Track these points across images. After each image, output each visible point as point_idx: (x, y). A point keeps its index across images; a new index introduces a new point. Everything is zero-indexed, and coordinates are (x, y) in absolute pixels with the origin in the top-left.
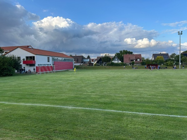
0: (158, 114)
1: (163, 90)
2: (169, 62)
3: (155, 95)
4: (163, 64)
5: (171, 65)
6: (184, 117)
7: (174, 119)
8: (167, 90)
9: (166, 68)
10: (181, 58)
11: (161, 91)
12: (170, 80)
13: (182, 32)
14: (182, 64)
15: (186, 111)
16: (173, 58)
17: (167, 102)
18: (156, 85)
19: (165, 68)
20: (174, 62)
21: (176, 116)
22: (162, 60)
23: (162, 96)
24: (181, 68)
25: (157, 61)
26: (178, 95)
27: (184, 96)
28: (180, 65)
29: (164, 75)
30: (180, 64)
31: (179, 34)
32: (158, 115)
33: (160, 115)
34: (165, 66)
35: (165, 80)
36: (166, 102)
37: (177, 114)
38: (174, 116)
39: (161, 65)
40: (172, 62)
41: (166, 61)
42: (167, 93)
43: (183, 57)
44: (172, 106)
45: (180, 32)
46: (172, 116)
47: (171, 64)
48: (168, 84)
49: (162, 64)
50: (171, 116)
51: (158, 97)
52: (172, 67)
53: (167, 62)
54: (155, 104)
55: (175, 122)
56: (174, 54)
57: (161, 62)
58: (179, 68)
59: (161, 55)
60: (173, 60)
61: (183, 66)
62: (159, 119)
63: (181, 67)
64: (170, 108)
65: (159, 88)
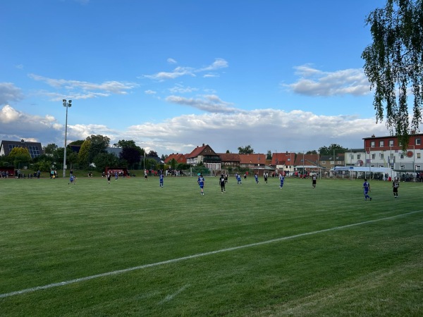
0: (14, 291)
1: (29, 230)
2: (41, 164)
3: (7, 246)
4: (28, 166)
5: (47, 170)
6: (74, 281)
7: (53, 293)
8: (36, 228)
9: (35, 175)
10: (67, 155)
11: (24, 233)
12: (44, 203)
13: (70, 101)
14: (68, 168)
15: (77, 268)
16: (51, 153)
17: (36, 257)
18: (9, 220)
19: (31, 176)
20: (52, 164)
21: (57, 284)
22: (26, 158)
23: (25, 244)
24: (66, 177)
25: (14, 159)
26: (61, 236)
27: (74, 236)
28: (64, 170)
29: (30, 192)
30: (65, 167)
31: (65, 105)
32: (15, 293)
33: (20, 292)
34: (33, 172)
35: (33, 203)
36: (34, 256)
37: (59, 278)
38: (53, 285)
39: (22, 168)
40: (48, 163)
41: (36, 160)
42: (37, 234)
43: (72, 154)
44: (48, 263)
45: (67, 102)
46: (49, 286)
47: (47, 166)
48: (39, 214)
49: (26, 167)
50: (46, 287)
51: (16, 249)
52: (49, 174)
53: (38, 163)
54: (8, 266)
55: (55, 299)
56: (54, 145)
57: (24, 162)
58: (62, 177)
59: (23, 144)
60: (50, 159)
61: (72, 172)
62: (18, 304)
63: (66, 173)
64: (45, 269)
65: (18, 226)
